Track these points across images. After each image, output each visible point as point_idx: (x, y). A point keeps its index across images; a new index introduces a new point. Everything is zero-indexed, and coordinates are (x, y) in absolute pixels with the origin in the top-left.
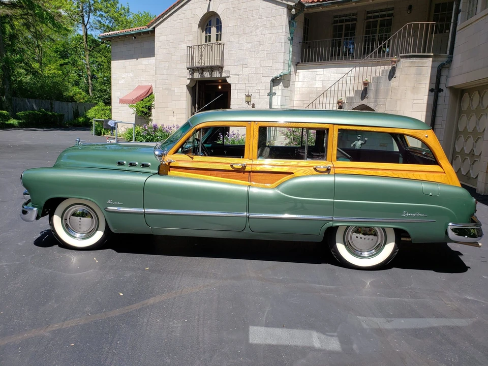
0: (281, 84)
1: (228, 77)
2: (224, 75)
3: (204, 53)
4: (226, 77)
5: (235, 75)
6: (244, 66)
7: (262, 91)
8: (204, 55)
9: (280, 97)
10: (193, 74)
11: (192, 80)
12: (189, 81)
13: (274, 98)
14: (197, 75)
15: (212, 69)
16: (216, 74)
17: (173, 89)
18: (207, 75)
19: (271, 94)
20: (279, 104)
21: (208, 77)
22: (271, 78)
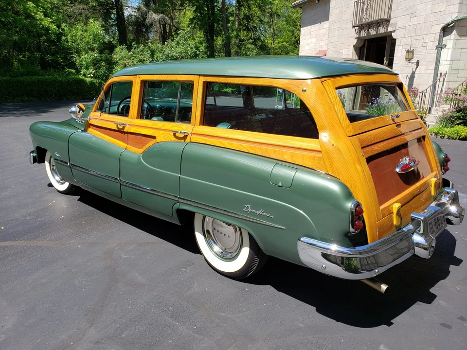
0: (454, 32)
1: (394, 31)
2: (390, 29)
3: (369, 7)
4: (391, 32)
5: (401, 28)
6: (413, 15)
7: (430, 44)
8: (369, 10)
9: (450, 50)
10: (360, 32)
11: (359, 39)
12: (356, 40)
13: (444, 51)
14: (363, 34)
15: (378, 23)
16: (382, 30)
17: (341, 51)
18: (373, 32)
19: (440, 47)
20: (449, 58)
21: (374, 33)
22: (442, 25)
